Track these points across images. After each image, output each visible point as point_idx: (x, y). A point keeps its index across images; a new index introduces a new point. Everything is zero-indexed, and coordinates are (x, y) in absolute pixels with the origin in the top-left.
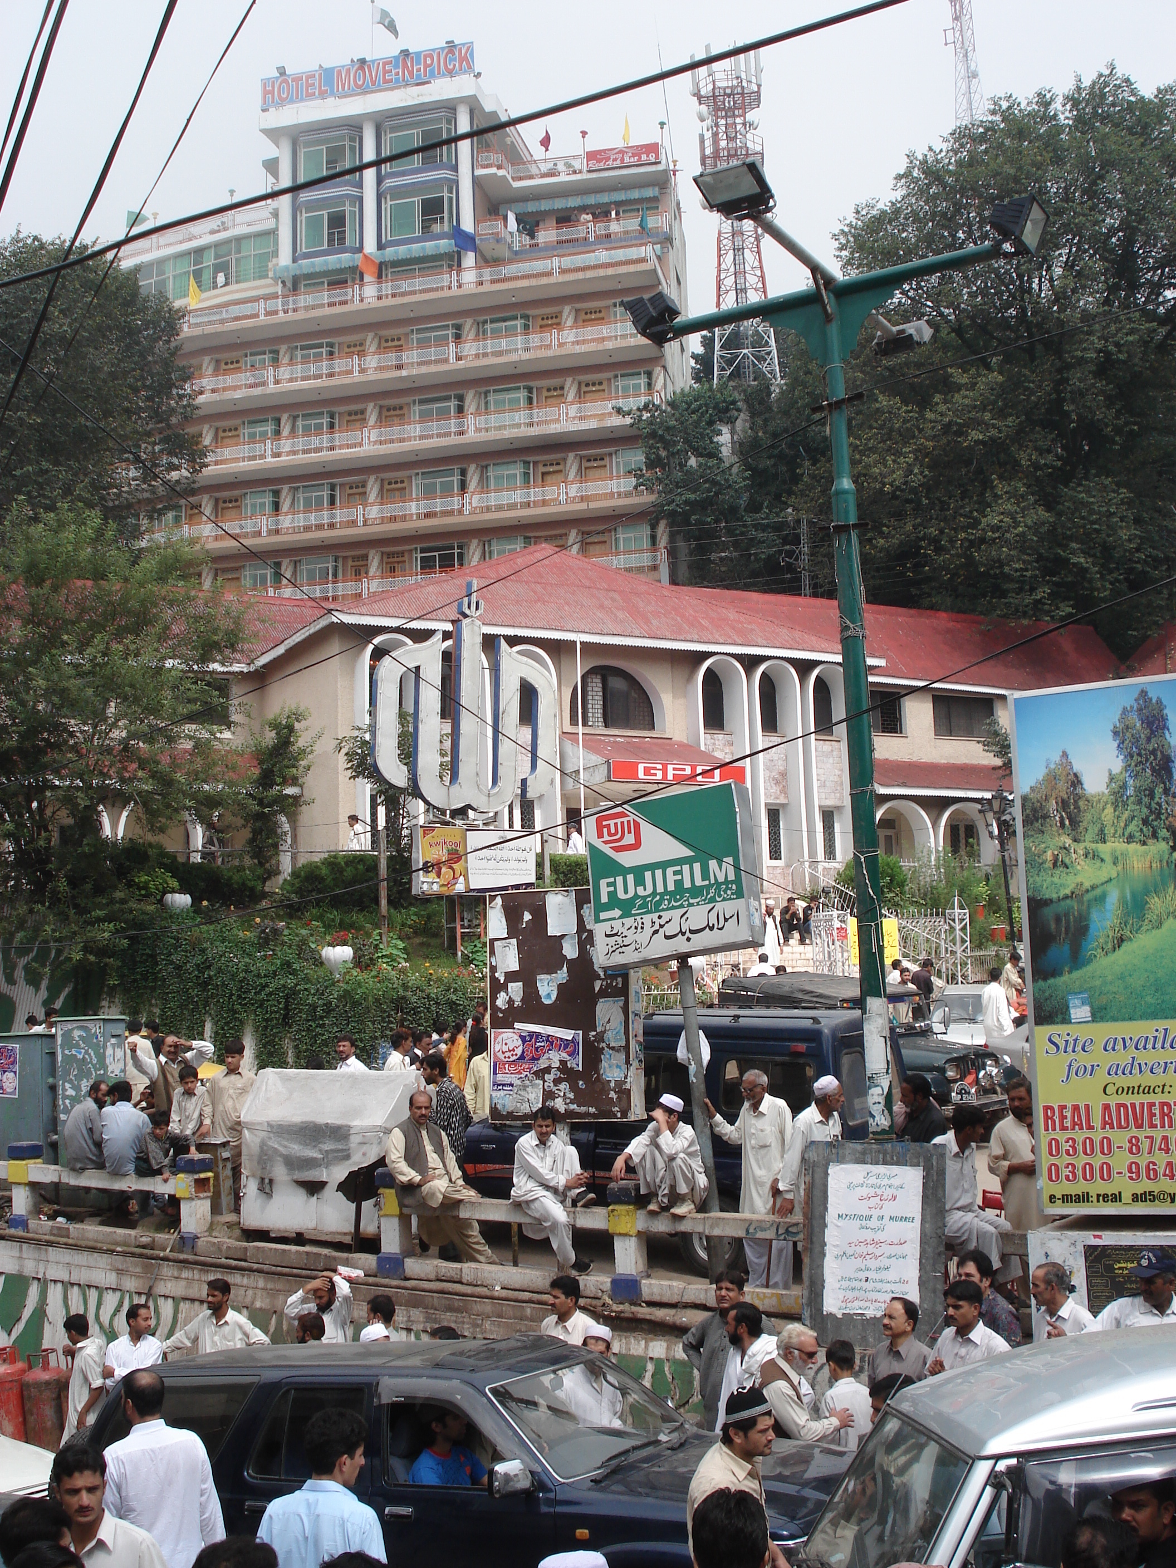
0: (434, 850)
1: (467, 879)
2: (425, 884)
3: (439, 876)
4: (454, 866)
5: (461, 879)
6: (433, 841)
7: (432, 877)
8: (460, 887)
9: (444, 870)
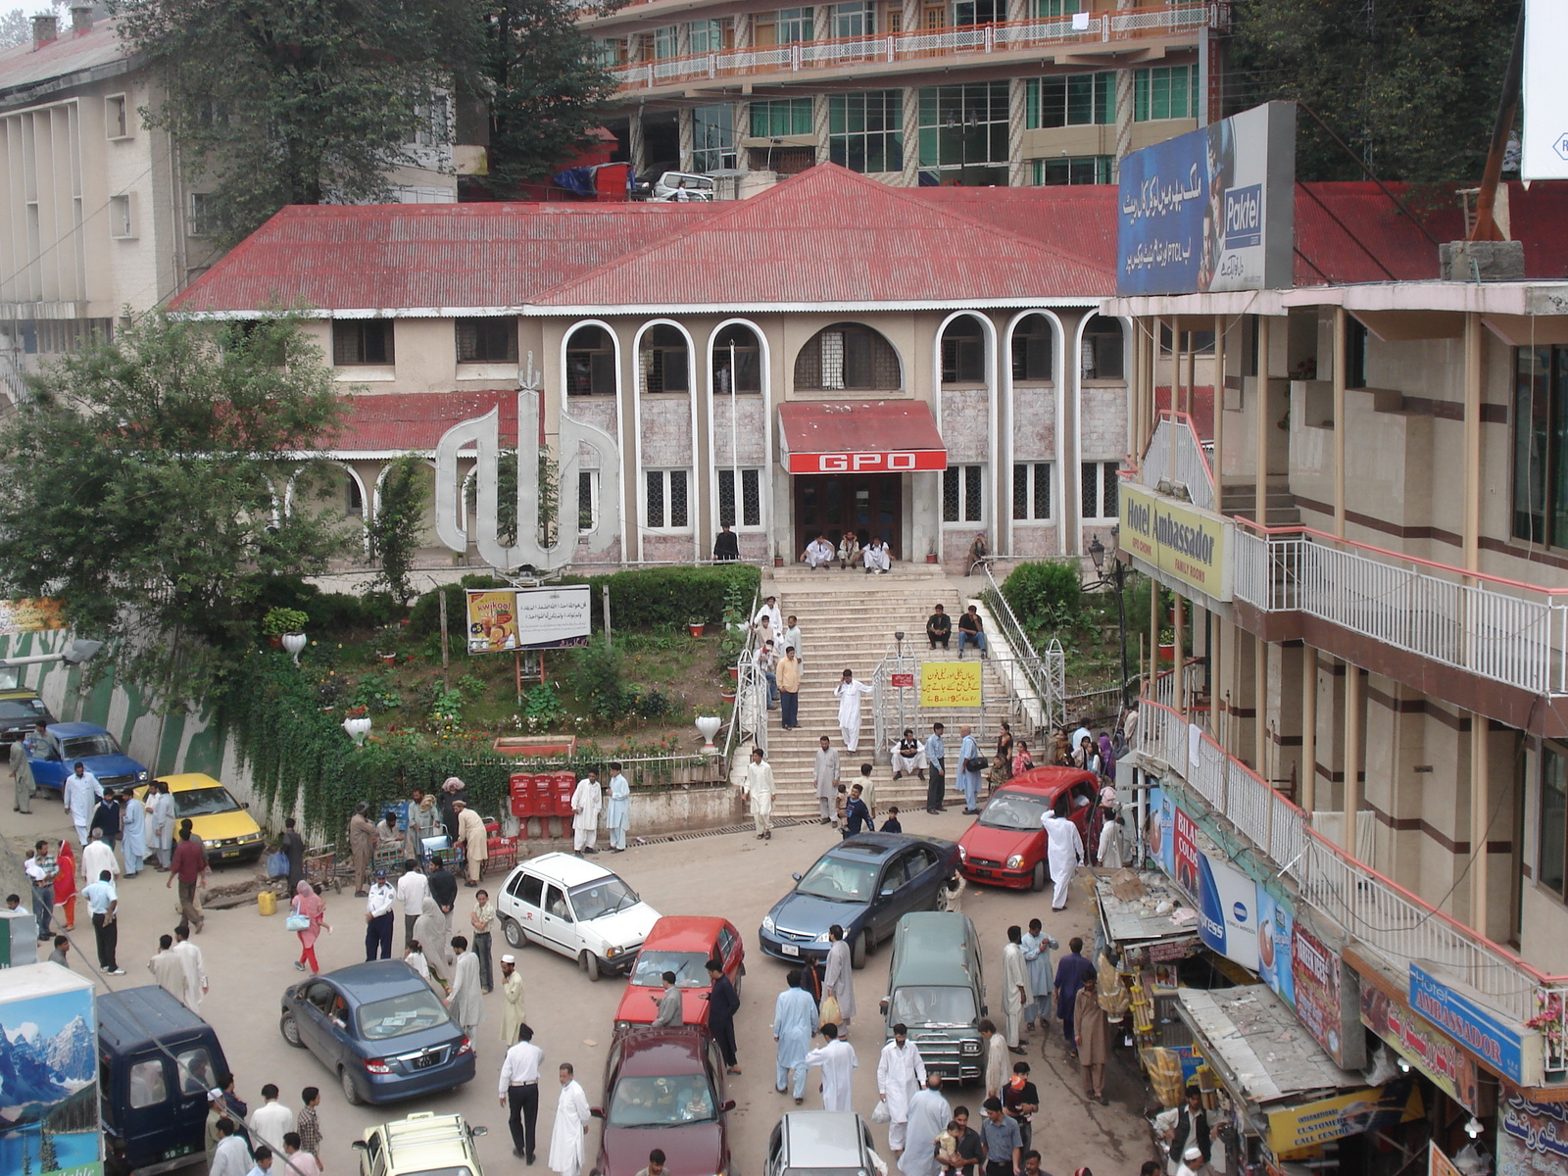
0: (482, 613)
1: (517, 636)
2: (477, 642)
3: (488, 636)
4: (504, 625)
5: (512, 637)
6: (481, 605)
7: (481, 636)
8: (511, 643)
9: (493, 630)
